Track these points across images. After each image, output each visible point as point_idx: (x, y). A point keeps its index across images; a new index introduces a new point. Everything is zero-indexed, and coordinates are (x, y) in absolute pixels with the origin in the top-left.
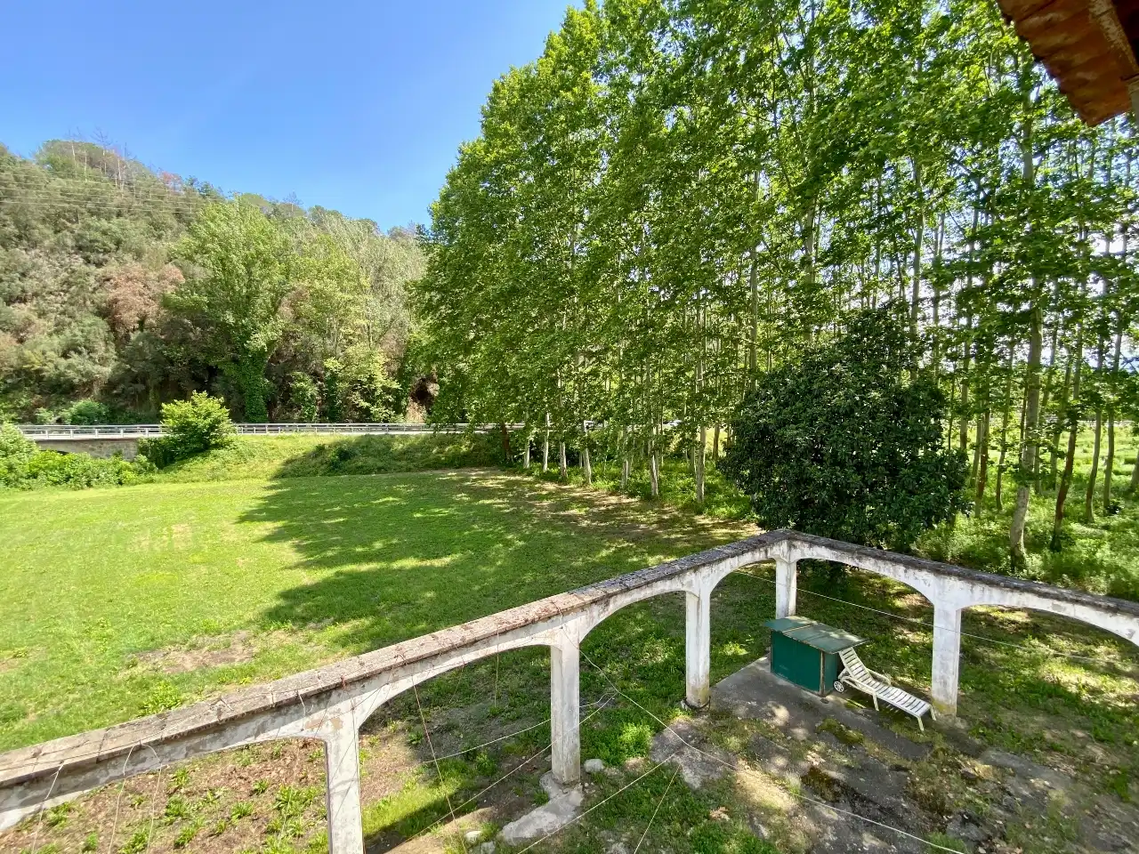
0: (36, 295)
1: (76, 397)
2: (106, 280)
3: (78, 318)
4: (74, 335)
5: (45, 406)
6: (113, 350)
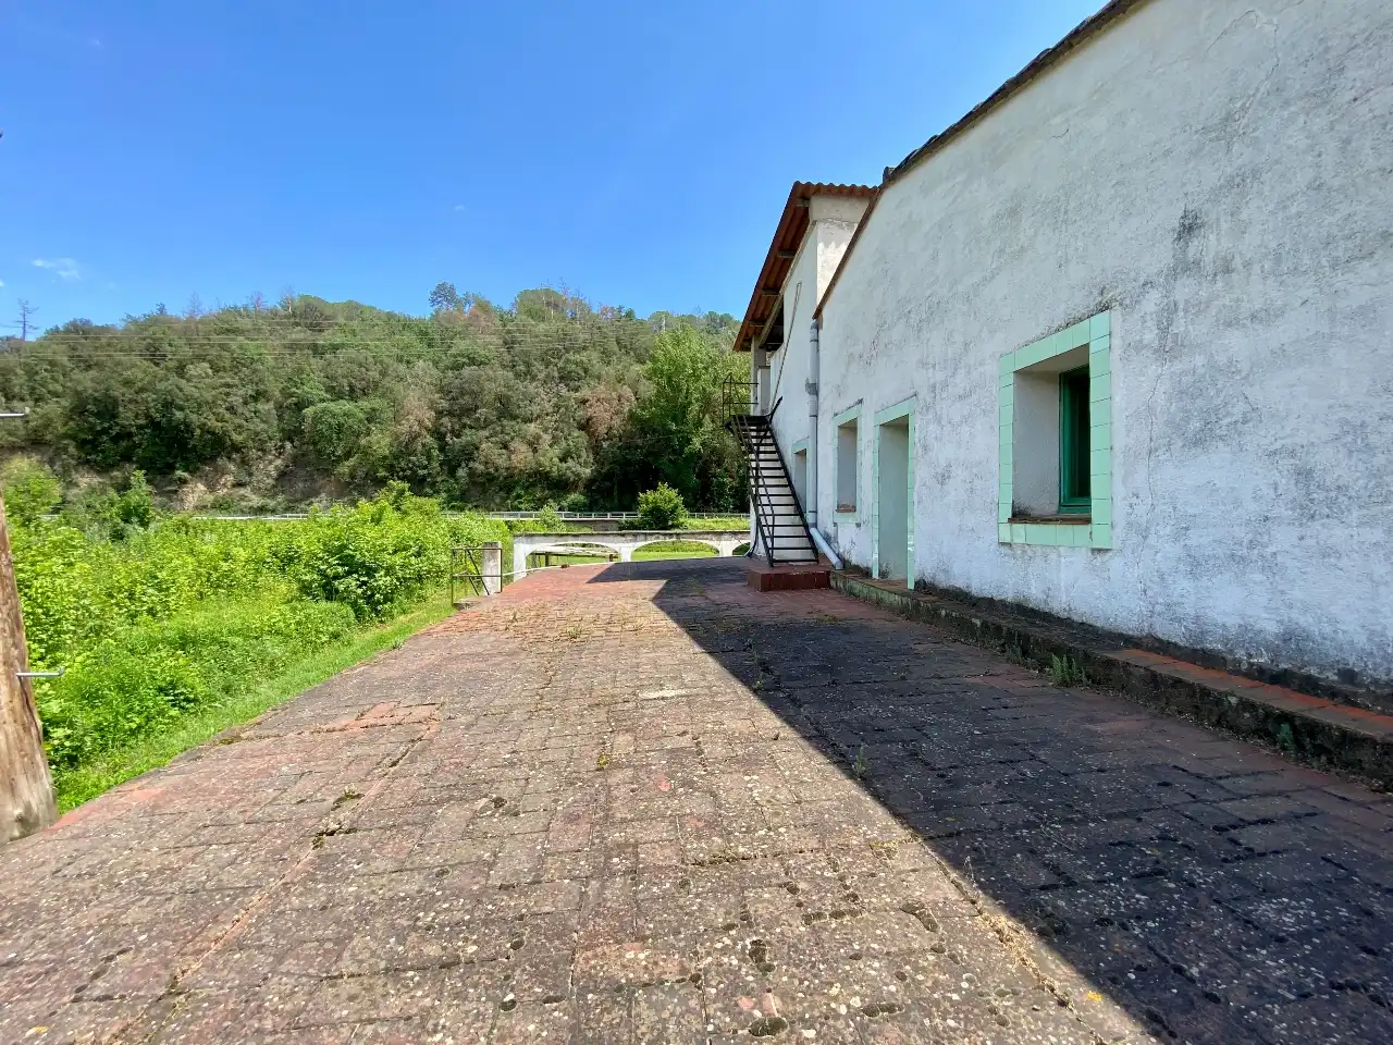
0: (539, 416)
1: (569, 492)
2: (584, 402)
3: (566, 432)
4: (568, 445)
5: (551, 497)
6: (591, 456)
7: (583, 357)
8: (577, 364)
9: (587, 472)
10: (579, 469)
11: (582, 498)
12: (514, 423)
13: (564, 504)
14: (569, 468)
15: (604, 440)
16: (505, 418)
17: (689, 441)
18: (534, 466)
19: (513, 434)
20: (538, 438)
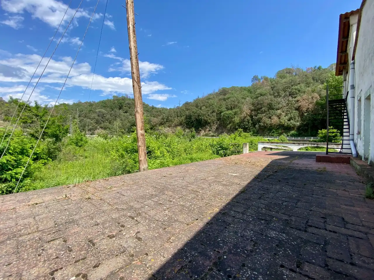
0: (281, 108)
1: (291, 130)
2: (298, 101)
3: (291, 112)
4: (291, 116)
5: (284, 132)
6: (300, 118)
7: (298, 87)
8: (296, 89)
9: (298, 124)
10: (295, 123)
11: (296, 132)
12: (273, 111)
13: (289, 134)
14: (291, 123)
15: (305, 113)
16: (270, 110)
18: (279, 123)
19: (272, 114)
20: (281, 114)
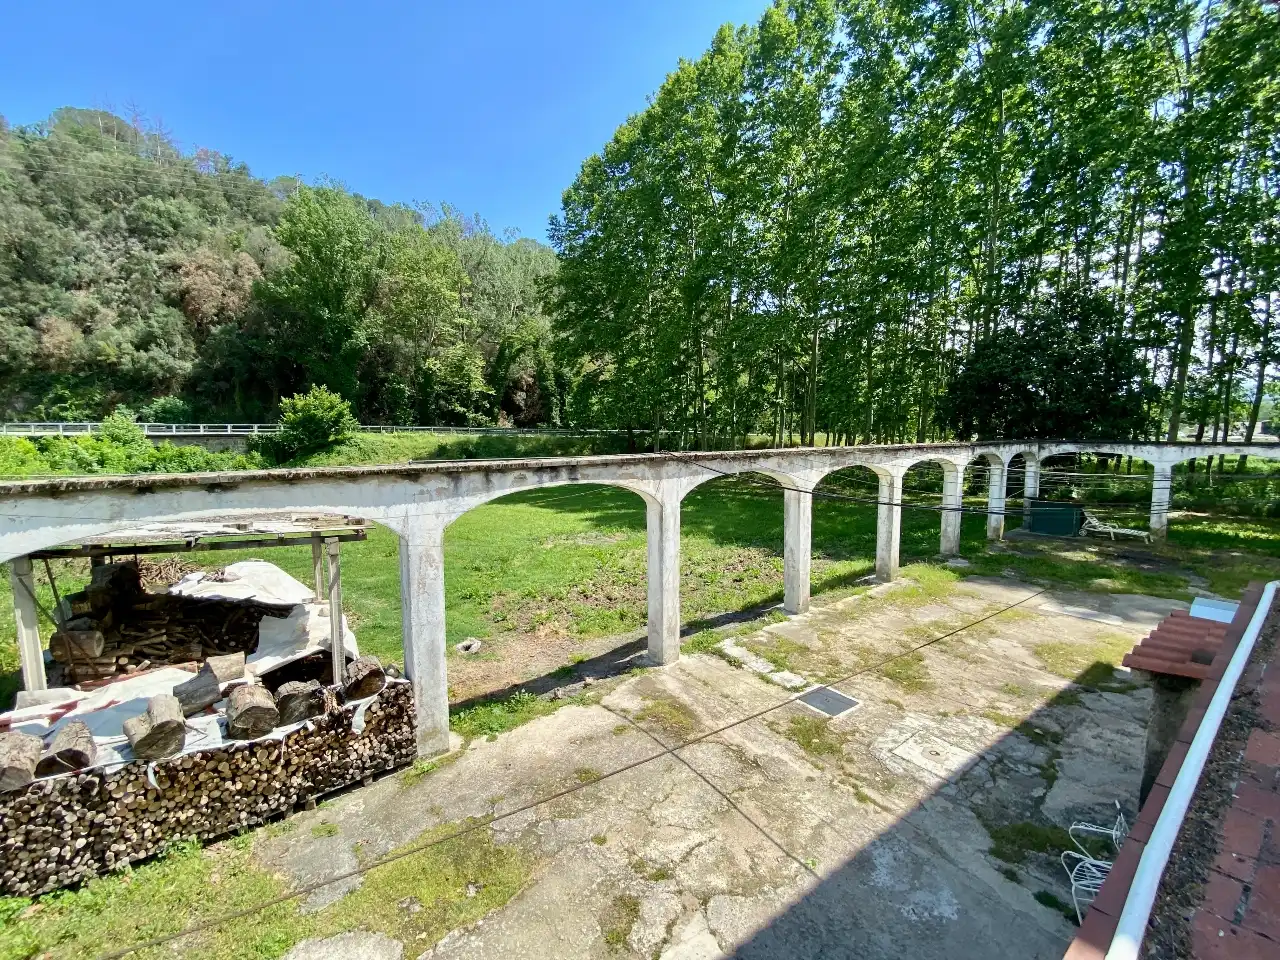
0: (93, 281)
1: (156, 394)
2: (174, 268)
3: (144, 308)
4: (150, 326)
5: (123, 402)
6: (193, 344)
7: (171, 206)
8: (159, 214)
9: (187, 366)
10: (171, 361)
11: (180, 403)
12: (45, 287)
13: (145, 410)
14: (153, 359)
15: (214, 323)
16: (29, 278)
17: (349, 334)
18: (86, 353)
19: (43, 303)
20: (93, 313)
